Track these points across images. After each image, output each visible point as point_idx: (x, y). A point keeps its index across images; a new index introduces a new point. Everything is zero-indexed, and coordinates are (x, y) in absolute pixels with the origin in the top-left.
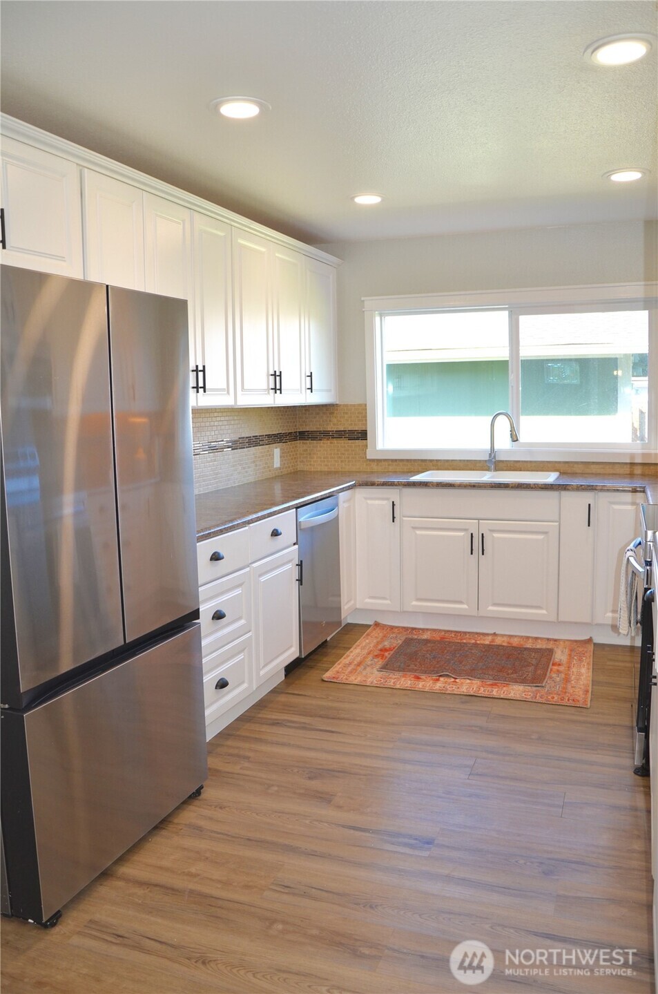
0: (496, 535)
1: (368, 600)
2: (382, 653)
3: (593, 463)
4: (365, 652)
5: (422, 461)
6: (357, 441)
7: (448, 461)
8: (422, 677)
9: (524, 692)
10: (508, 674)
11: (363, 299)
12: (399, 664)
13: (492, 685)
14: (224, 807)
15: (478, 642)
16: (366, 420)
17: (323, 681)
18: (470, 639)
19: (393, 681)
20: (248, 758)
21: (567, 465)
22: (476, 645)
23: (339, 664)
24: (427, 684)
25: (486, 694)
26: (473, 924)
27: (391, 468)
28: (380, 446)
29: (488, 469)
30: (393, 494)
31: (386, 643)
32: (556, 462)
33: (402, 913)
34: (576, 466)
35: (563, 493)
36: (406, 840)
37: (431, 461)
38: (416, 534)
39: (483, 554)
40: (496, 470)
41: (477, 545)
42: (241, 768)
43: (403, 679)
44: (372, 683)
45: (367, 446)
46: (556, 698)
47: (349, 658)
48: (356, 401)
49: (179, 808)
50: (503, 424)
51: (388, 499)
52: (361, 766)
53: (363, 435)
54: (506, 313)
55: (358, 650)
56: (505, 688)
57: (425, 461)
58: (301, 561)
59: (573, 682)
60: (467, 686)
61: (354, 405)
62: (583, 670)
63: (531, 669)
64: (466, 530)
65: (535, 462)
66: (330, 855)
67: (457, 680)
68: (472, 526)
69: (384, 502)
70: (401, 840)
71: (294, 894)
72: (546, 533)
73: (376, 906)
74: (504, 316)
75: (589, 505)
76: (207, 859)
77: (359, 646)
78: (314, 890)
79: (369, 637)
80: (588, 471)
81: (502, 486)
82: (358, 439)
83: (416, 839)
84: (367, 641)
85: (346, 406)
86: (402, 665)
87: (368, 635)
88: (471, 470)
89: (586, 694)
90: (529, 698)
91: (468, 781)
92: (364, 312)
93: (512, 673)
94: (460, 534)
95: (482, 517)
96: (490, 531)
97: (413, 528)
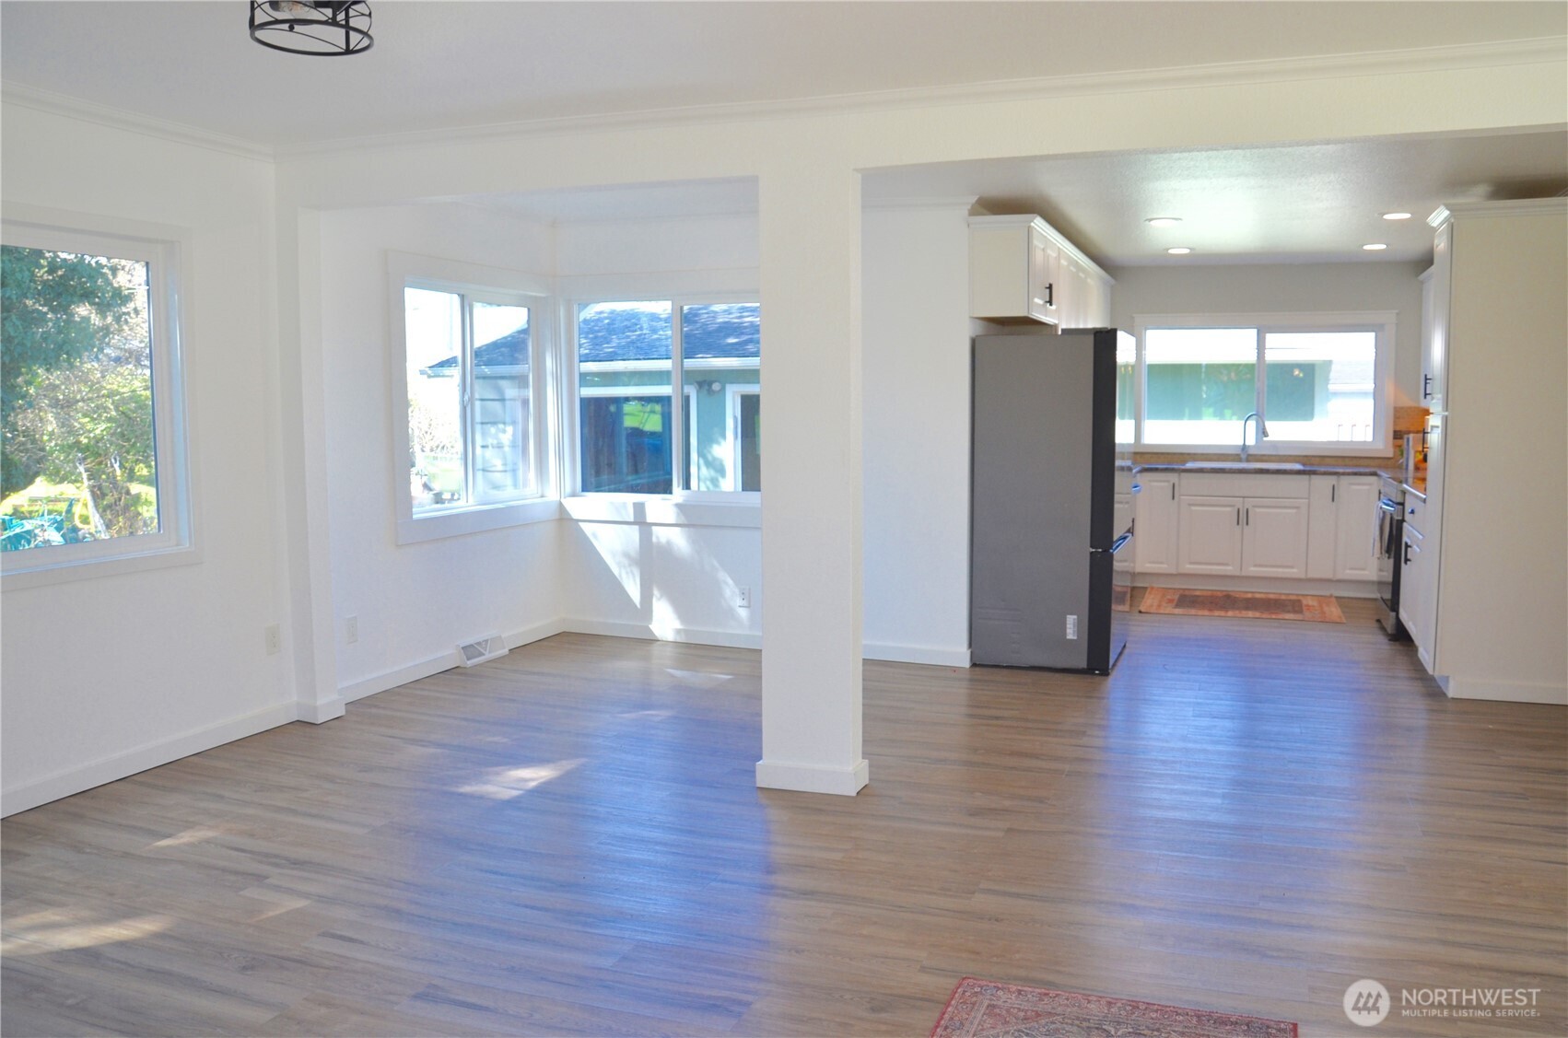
0: (1258, 510)
1: (1148, 565)
2: (1171, 601)
3: (1327, 456)
5: (1181, 454)
7: (1202, 454)
8: (1214, 611)
11: (1133, 315)
12: (1187, 605)
13: (1269, 613)
17: (1140, 612)
19: (1194, 612)
21: (1305, 458)
23: (1143, 605)
27: (1153, 459)
29: (1240, 459)
30: (1173, 477)
32: (1296, 455)
34: (1312, 457)
35: (1313, 477)
37: (1189, 454)
38: (1191, 509)
39: (1247, 524)
40: (1247, 459)
41: (1243, 518)
43: (1201, 612)
46: (1320, 619)
50: (1252, 424)
51: (1168, 481)
54: (1256, 330)
56: (1280, 615)
57: (1183, 454)
59: (1328, 613)
60: (1252, 614)
62: (1333, 609)
63: (1290, 607)
64: (1233, 506)
65: (1279, 455)
67: (1242, 612)
68: (1238, 502)
69: (1166, 484)
72: (1298, 508)
74: (1251, 334)
75: (1334, 486)
77: (1148, 598)
80: (1322, 463)
81: (1264, 471)
86: (1189, 605)
88: (1224, 461)
89: (1341, 618)
94: (1228, 509)
95: (1246, 495)
96: (1254, 506)
97: (1190, 505)
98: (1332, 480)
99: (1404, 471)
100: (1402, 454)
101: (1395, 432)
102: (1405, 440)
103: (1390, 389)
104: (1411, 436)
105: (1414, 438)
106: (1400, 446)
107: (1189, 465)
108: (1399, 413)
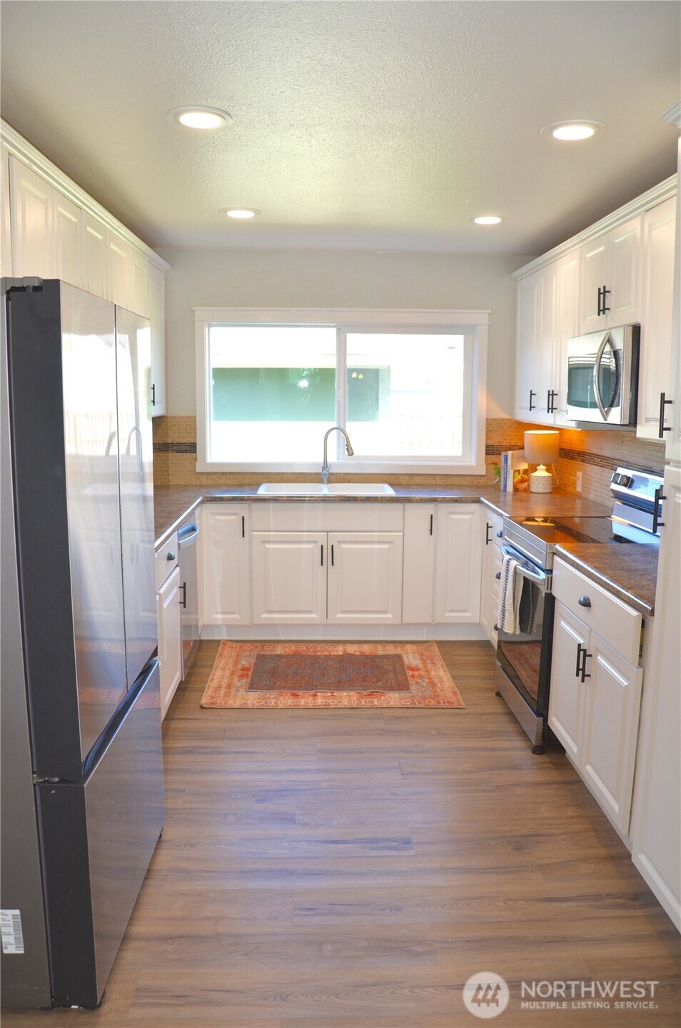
0: (344, 546)
2: (246, 673)
3: (417, 475)
4: (228, 673)
5: (253, 473)
6: (185, 454)
7: (278, 474)
8: (299, 694)
9: (402, 699)
10: (373, 683)
11: (194, 308)
12: (265, 682)
13: (369, 695)
14: (195, 845)
15: (332, 654)
16: (196, 433)
17: (202, 707)
18: (323, 651)
19: (273, 701)
20: (183, 791)
21: (393, 477)
22: (329, 657)
23: (209, 688)
24: (306, 700)
25: (368, 705)
26: (489, 904)
27: (221, 481)
28: (209, 460)
29: (321, 481)
30: (242, 509)
31: (243, 662)
32: (383, 474)
33: (426, 908)
34: (401, 477)
35: (408, 505)
36: (386, 844)
37: (262, 474)
38: (265, 547)
40: (329, 482)
41: (327, 556)
42: (184, 803)
43: (282, 698)
44: (253, 705)
45: (196, 459)
46: (432, 702)
47: (215, 681)
48: (187, 413)
49: (155, 854)
51: (236, 514)
52: (299, 782)
53: (192, 448)
54: (334, 330)
55: (219, 673)
56: (383, 698)
57: (257, 473)
58: (185, 584)
59: (438, 685)
60: (347, 698)
61: (183, 417)
62: (441, 673)
63: (391, 675)
64: (316, 542)
65: (364, 474)
66: (328, 871)
67: (335, 694)
68: (321, 538)
69: (233, 517)
70: (381, 845)
71: (321, 914)
72: (391, 542)
73: (401, 908)
74: (332, 332)
75: (432, 515)
76: (214, 899)
77: (217, 667)
78: (337, 906)
79: (223, 657)
80: (411, 482)
81: (351, 499)
82: (186, 451)
83: (394, 841)
84: (223, 661)
85: (174, 417)
86: (268, 683)
87: (221, 655)
88: (302, 482)
89: (456, 696)
90: (409, 704)
91: (404, 781)
92: (194, 322)
93: (377, 682)
94: (310, 546)
95: (331, 529)
96: (339, 542)
97: (264, 542)
98: (429, 509)
99: (502, 493)
100: (499, 474)
101: (487, 446)
102: (503, 458)
103: (482, 398)
104: (510, 453)
105: (512, 455)
106: (496, 464)
107: (263, 491)
108: (492, 426)
